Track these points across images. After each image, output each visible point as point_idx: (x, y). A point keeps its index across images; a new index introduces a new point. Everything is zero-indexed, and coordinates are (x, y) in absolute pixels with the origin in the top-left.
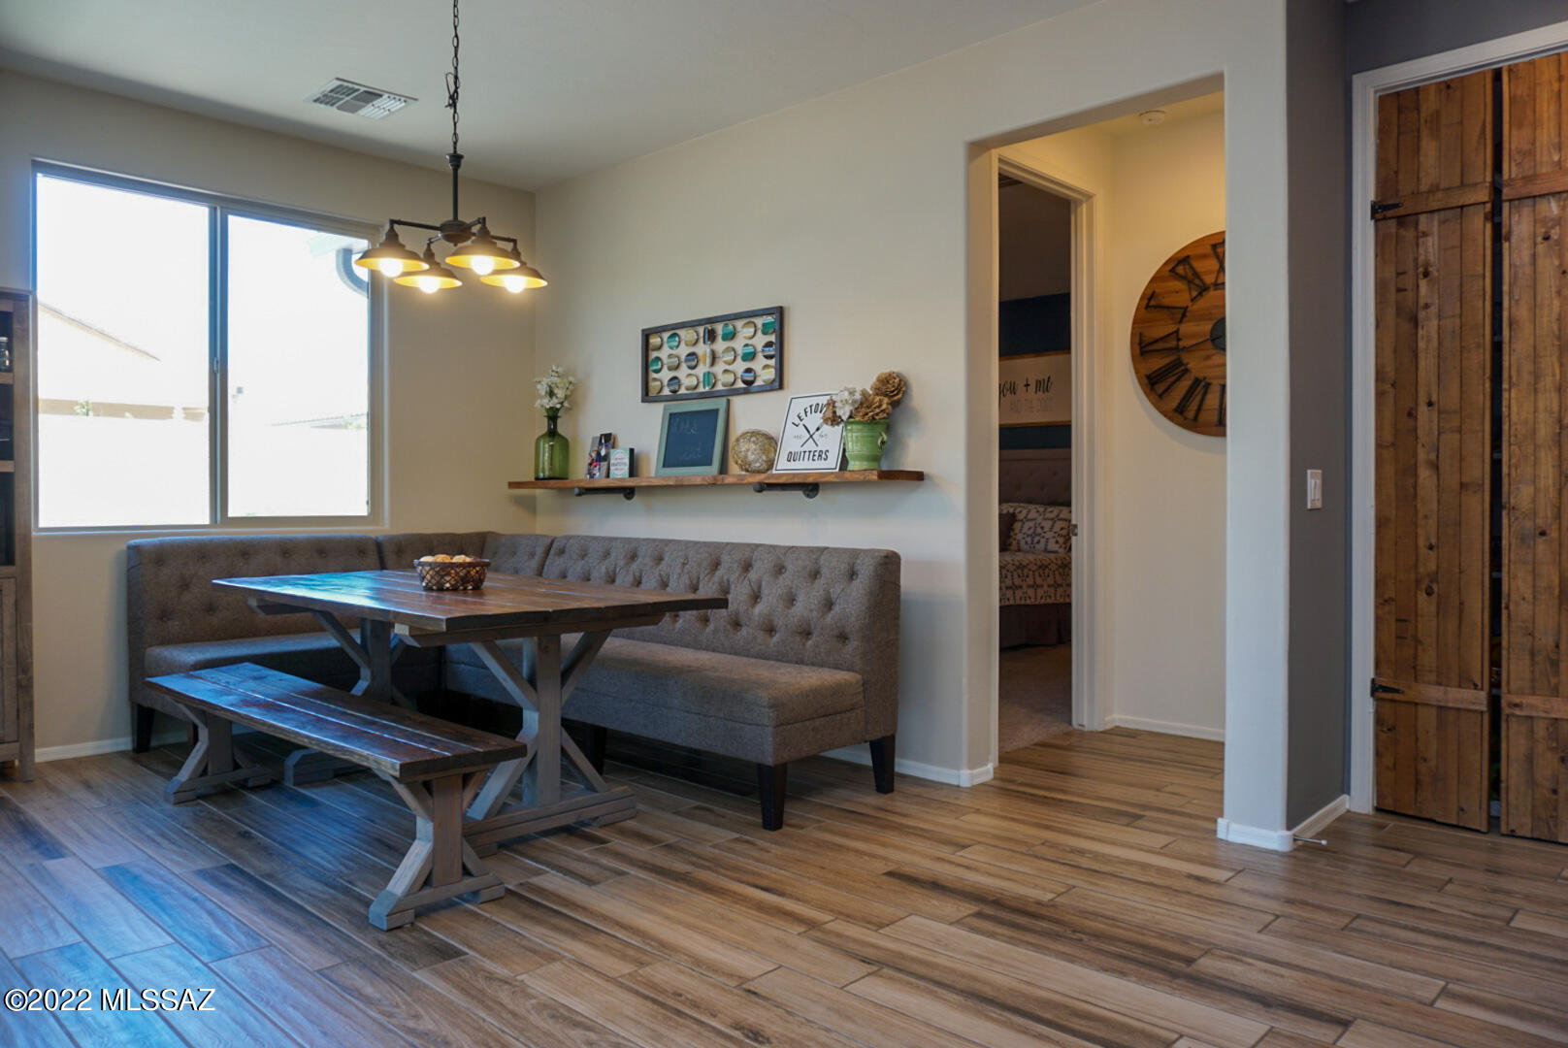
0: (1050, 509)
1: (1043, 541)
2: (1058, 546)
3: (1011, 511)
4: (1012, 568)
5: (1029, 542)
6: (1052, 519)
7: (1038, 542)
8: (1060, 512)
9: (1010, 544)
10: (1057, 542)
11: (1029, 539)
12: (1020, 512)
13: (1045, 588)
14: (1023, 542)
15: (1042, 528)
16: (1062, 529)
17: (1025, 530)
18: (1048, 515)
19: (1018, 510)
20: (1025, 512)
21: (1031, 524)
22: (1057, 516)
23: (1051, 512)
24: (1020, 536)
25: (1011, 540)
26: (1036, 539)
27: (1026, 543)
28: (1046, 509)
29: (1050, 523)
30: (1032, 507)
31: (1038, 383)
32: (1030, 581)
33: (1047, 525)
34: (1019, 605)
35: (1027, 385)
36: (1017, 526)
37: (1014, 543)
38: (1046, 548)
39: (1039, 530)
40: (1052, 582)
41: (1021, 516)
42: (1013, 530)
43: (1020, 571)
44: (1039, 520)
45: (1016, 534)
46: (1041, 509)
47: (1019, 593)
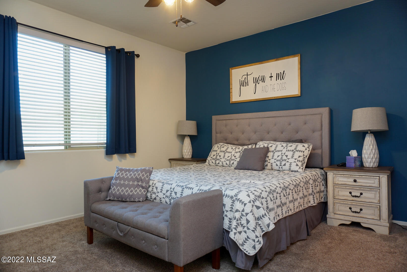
0: (290, 145)
1: (288, 164)
2: (298, 167)
3: (266, 145)
4: (279, 190)
5: (279, 165)
6: (293, 151)
7: (285, 165)
8: (297, 146)
9: (267, 165)
10: (297, 165)
11: (278, 163)
12: (271, 146)
13: (299, 199)
14: (274, 165)
15: (287, 156)
16: (299, 157)
17: (275, 157)
18: (289, 148)
19: (270, 145)
20: (274, 146)
21: (279, 153)
22: (295, 149)
23: (291, 146)
24: (272, 161)
25: (267, 163)
26: (283, 163)
27: (277, 165)
28: (287, 145)
29: (292, 153)
30: (278, 143)
31: (278, 75)
32: (291, 198)
33: (290, 154)
34: (285, 217)
35: (271, 77)
36: (270, 155)
37: (269, 165)
38: (290, 169)
39: (284, 158)
40: (302, 195)
41: (271, 149)
42: (268, 157)
43: (284, 192)
44: (284, 151)
45: (270, 160)
46: (284, 145)
47: (285, 209)
